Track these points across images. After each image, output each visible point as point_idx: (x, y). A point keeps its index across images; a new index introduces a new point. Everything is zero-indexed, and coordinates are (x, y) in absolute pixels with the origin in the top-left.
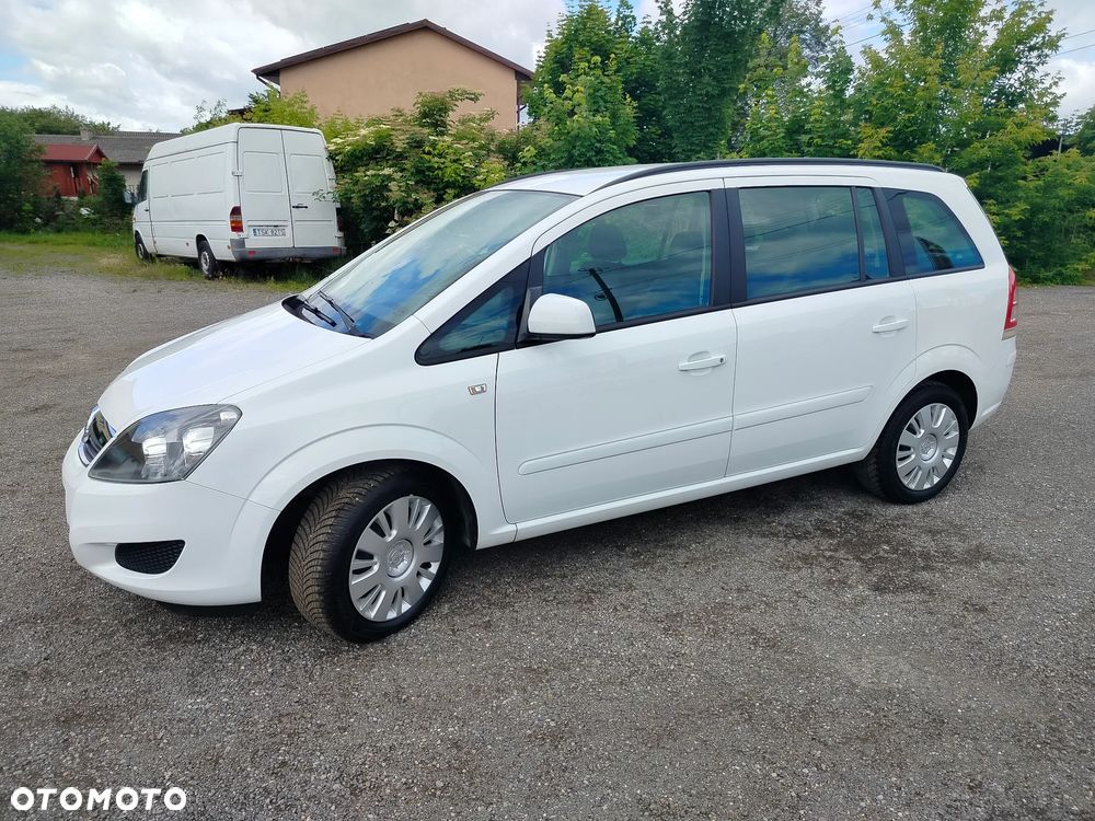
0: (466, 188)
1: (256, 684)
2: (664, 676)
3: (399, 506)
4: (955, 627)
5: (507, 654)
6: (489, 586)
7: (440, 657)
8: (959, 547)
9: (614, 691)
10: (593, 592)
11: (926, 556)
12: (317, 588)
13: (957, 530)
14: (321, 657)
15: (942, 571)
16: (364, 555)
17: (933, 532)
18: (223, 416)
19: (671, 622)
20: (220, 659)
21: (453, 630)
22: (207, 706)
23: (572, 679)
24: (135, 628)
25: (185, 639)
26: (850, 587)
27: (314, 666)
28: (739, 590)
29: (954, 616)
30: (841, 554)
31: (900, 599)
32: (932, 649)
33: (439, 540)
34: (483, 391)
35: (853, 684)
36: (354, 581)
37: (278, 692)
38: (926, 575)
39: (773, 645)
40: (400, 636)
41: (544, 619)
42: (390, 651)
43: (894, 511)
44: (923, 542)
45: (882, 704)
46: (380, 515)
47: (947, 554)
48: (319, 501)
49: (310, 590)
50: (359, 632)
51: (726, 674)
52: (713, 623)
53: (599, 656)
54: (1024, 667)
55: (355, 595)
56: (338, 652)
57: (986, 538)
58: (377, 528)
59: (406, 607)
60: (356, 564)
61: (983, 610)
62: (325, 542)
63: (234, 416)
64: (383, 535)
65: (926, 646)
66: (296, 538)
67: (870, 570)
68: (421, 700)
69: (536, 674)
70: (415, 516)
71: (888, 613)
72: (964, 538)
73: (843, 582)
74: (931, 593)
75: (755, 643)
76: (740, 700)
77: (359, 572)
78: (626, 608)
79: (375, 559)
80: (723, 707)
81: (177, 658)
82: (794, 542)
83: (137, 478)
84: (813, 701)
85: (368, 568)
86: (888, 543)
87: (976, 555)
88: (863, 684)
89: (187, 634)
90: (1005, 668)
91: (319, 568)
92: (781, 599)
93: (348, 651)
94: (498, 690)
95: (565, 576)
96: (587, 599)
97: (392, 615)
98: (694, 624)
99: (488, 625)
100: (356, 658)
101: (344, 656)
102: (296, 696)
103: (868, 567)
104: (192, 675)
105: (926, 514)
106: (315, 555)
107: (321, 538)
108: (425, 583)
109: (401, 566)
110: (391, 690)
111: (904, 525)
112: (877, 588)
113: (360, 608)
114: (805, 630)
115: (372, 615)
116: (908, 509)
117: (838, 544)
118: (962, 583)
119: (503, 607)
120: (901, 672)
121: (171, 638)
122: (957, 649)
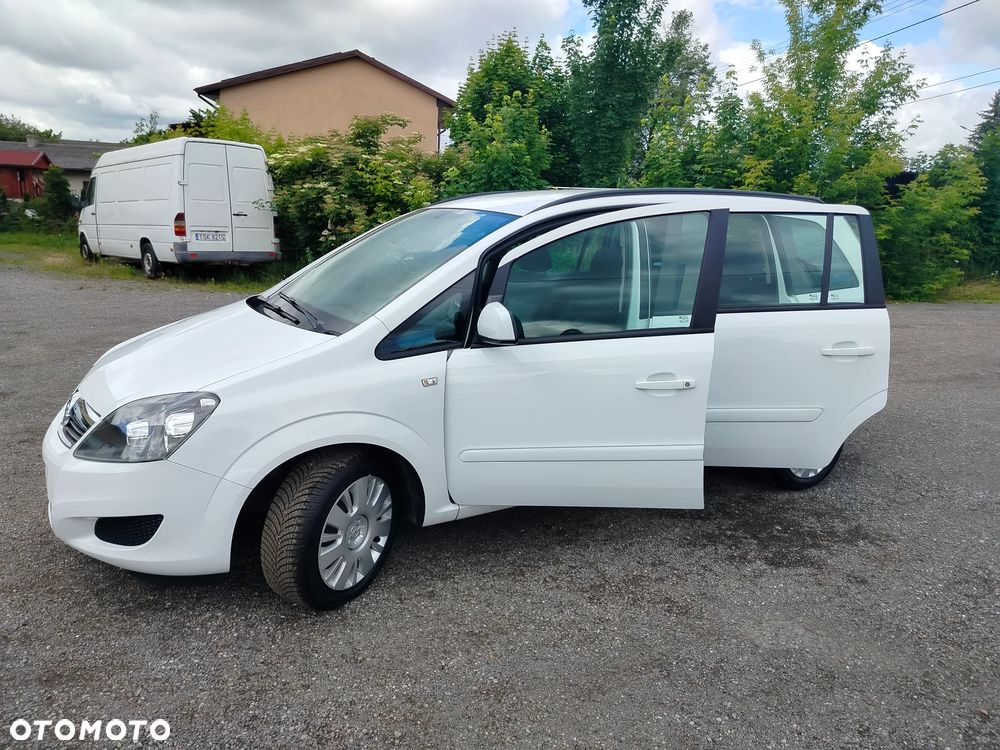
0: (399, 205)
1: (224, 646)
2: (590, 639)
3: (359, 485)
4: (841, 596)
5: (451, 620)
6: (430, 560)
7: (390, 623)
8: (840, 527)
9: (549, 652)
10: (524, 566)
11: (813, 535)
12: (291, 560)
13: (839, 513)
14: (281, 623)
15: (827, 548)
16: (332, 530)
17: (818, 515)
18: (204, 402)
19: (595, 592)
20: (188, 624)
21: (400, 599)
22: (181, 666)
23: (509, 642)
24: (106, 597)
25: (155, 606)
26: (750, 562)
27: (275, 631)
28: (653, 565)
29: (839, 587)
30: (740, 533)
31: (792, 572)
32: (822, 615)
33: (387, 516)
34: (434, 383)
35: (756, 645)
36: (323, 552)
37: (244, 654)
38: (814, 552)
39: (685, 611)
40: (353, 604)
41: (482, 589)
42: (345, 618)
43: (784, 496)
44: (812, 523)
45: (782, 662)
46: (345, 493)
47: (832, 533)
48: (291, 481)
49: (284, 562)
50: (321, 601)
51: (646, 637)
52: (632, 593)
53: (533, 622)
54: (900, 630)
55: (322, 566)
56: (297, 619)
57: (864, 519)
58: (343, 507)
59: (360, 577)
60: (324, 537)
61: (864, 582)
62: (300, 517)
64: (346, 511)
65: (817, 613)
66: (270, 514)
67: (766, 547)
68: (375, 661)
69: (477, 638)
70: (370, 493)
71: (781, 584)
72: (845, 520)
73: (743, 558)
74: (820, 568)
75: (670, 611)
76: (658, 660)
77: (326, 545)
78: (555, 580)
79: (339, 533)
80: (645, 665)
81: (148, 624)
82: (699, 522)
83: (116, 458)
84: (722, 660)
85: (333, 542)
86: (780, 524)
87: (855, 535)
88: (764, 645)
89: (156, 602)
90: (884, 631)
91: (294, 541)
92: (691, 572)
93: (306, 618)
94: (445, 652)
95: (497, 552)
96: (518, 573)
97: (350, 584)
98: (614, 594)
99: (431, 595)
100: (313, 624)
101: (303, 622)
102: (261, 657)
103: (763, 544)
104: (163, 639)
105: (812, 499)
106: (291, 529)
107: (296, 513)
108: (375, 555)
109: (358, 539)
110: (348, 652)
111: (793, 508)
112: (772, 563)
113: (325, 578)
114: (713, 599)
115: (333, 584)
116: (796, 495)
117: (737, 524)
118: (846, 559)
119: (444, 579)
120: (797, 636)
121: (141, 606)
122: (844, 615)
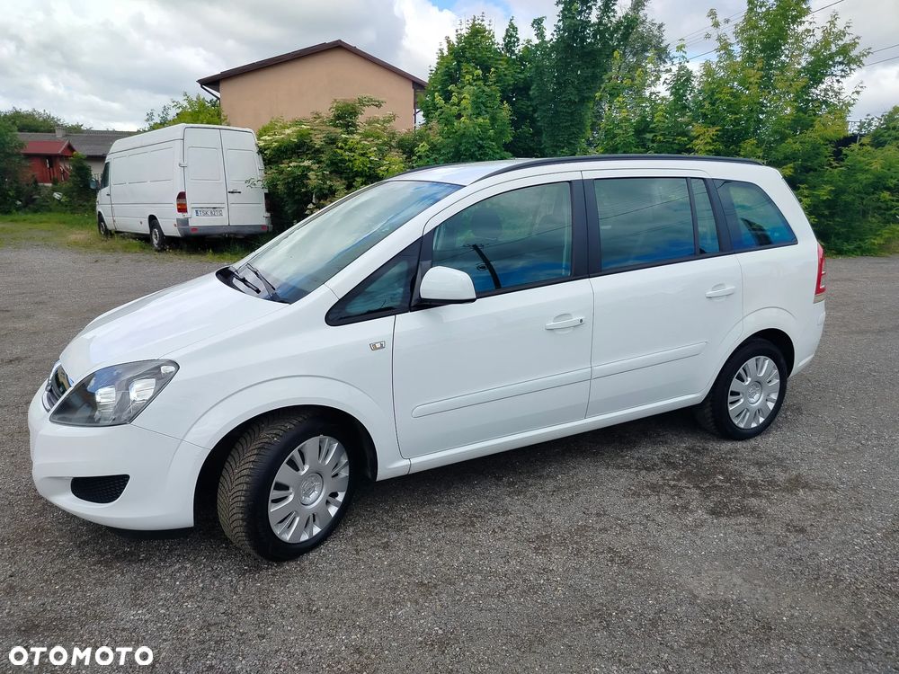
0: (372, 178)
1: (189, 597)
2: (532, 589)
3: (311, 445)
4: (779, 546)
5: (402, 571)
6: (387, 512)
7: (345, 574)
8: (781, 477)
9: (493, 603)
10: (475, 516)
11: (754, 485)
12: (241, 516)
13: (780, 462)
14: (244, 574)
15: (768, 497)
16: (281, 487)
17: (759, 464)
18: (164, 369)
19: (541, 543)
20: (159, 575)
21: (356, 550)
22: (147, 617)
23: (456, 592)
24: (87, 549)
25: (131, 558)
26: (691, 512)
27: (238, 581)
28: (598, 515)
29: (778, 536)
30: (683, 483)
31: (733, 521)
32: (761, 565)
33: (344, 473)
34: (382, 347)
35: (695, 596)
36: (273, 509)
37: (207, 604)
38: (754, 501)
39: (626, 562)
40: (312, 555)
41: (433, 540)
42: (303, 569)
43: (727, 446)
44: (752, 473)
45: (719, 612)
46: (295, 453)
47: (772, 483)
48: (244, 442)
49: (235, 517)
50: (276, 553)
51: (588, 587)
52: (576, 543)
53: (480, 572)
54: (838, 580)
55: (273, 521)
56: (258, 569)
57: (804, 469)
58: (292, 464)
59: (316, 530)
60: (274, 494)
61: (802, 530)
62: (248, 475)
63: (172, 369)
64: (297, 469)
65: (756, 562)
66: (224, 472)
67: (708, 497)
68: (328, 612)
69: (426, 588)
70: (324, 454)
71: (722, 534)
72: (785, 469)
73: (685, 508)
74: (759, 517)
75: (612, 561)
76: (599, 610)
77: (276, 501)
78: (503, 530)
79: (291, 490)
80: (585, 616)
81: (123, 575)
82: (643, 472)
83: (92, 422)
84: (661, 611)
85: (284, 498)
86: (722, 473)
87: (796, 484)
88: (703, 595)
89: (131, 553)
90: (822, 581)
91: (243, 498)
92: (633, 522)
93: (267, 569)
94: (394, 602)
95: (451, 503)
96: (469, 523)
97: (305, 537)
98: (560, 544)
99: (386, 546)
100: (274, 575)
101: (264, 573)
102: (222, 608)
103: (705, 494)
104: (135, 590)
105: (754, 449)
106: (240, 487)
107: (245, 472)
108: (333, 510)
109: (313, 496)
110: (304, 603)
111: (735, 458)
112: (714, 512)
113: (277, 531)
114: (655, 549)
115: (287, 537)
116: (739, 445)
117: (680, 475)
118: (785, 508)
119: (399, 530)
120: (734, 585)
121: (117, 558)
122: (782, 565)
